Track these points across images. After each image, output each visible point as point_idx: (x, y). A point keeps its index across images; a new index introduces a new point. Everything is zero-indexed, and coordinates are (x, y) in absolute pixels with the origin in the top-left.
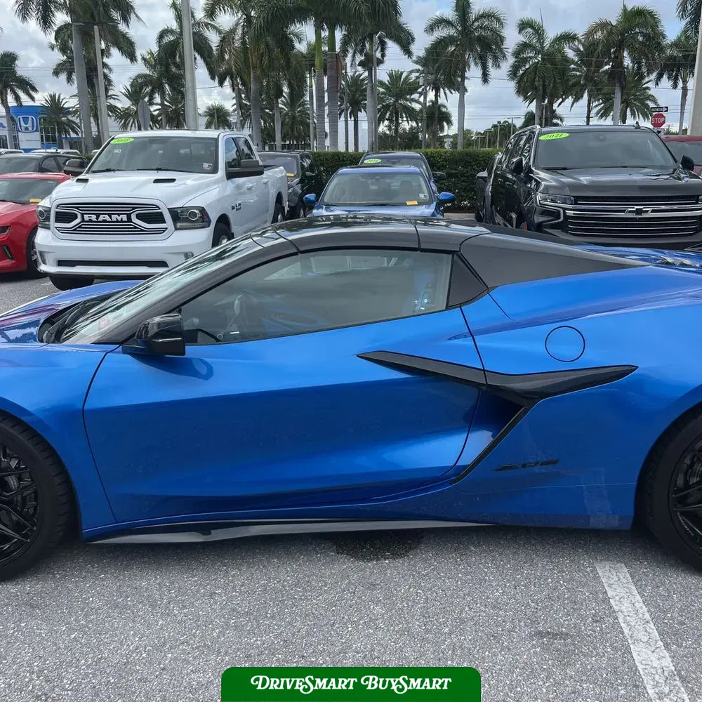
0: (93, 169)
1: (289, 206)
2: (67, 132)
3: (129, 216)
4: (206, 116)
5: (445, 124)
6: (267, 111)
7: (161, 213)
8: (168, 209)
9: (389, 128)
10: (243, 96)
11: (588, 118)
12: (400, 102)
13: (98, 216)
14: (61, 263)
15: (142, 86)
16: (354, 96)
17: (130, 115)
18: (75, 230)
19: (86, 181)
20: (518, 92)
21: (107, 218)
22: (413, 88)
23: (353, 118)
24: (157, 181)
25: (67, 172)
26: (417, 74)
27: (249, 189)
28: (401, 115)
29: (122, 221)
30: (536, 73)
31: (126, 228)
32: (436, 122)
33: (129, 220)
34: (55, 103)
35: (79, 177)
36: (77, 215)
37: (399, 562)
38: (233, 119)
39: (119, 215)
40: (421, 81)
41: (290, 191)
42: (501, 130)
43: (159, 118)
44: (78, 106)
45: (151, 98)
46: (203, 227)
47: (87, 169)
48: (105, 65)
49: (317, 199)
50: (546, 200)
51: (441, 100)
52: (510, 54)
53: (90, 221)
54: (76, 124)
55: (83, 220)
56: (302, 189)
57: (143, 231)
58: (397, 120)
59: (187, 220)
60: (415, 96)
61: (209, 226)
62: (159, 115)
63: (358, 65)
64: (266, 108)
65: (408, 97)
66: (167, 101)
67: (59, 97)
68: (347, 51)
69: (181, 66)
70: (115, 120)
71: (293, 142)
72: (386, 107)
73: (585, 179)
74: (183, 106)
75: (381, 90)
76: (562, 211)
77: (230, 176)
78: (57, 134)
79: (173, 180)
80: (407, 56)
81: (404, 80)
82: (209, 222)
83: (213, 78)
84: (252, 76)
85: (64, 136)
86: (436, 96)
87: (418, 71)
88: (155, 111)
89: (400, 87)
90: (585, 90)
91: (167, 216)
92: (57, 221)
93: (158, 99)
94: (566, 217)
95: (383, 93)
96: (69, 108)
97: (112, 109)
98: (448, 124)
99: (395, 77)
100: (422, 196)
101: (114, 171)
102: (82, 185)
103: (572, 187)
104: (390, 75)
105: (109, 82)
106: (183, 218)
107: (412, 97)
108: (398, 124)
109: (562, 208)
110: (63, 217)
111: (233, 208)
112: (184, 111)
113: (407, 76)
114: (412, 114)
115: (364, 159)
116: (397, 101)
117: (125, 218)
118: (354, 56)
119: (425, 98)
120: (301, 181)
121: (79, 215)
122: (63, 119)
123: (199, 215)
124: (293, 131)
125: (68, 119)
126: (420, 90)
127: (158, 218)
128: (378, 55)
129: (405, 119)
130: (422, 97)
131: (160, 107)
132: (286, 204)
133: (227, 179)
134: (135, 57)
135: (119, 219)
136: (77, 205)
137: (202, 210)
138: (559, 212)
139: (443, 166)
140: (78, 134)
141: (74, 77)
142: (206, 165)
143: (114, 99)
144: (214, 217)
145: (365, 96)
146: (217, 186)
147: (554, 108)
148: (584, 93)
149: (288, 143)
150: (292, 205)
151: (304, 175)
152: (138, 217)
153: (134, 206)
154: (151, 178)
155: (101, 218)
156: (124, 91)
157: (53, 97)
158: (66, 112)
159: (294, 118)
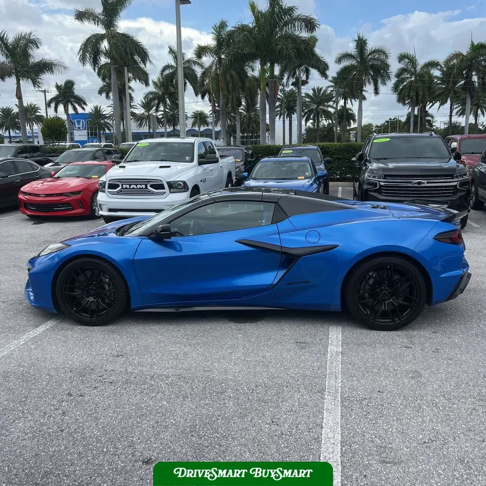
0: (127, 160)
1: (236, 179)
2: (104, 130)
3: (146, 186)
4: (192, 118)
5: (352, 121)
6: (232, 114)
7: (163, 184)
8: (167, 182)
9: (313, 124)
10: (216, 105)
11: (451, 116)
12: (320, 107)
13: (130, 185)
14: (110, 210)
15: (152, 100)
16: (289, 104)
17: (144, 118)
18: (118, 193)
19: (124, 167)
20: (399, 101)
21: (135, 187)
22: (329, 98)
23: (288, 119)
24: (161, 167)
25: (113, 162)
26: (332, 89)
27: (211, 170)
28: (321, 116)
29: (142, 188)
30: (411, 89)
31: (144, 192)
32: (345, 120)
33: (146, 188)
34: (97, 112)
35: (120, 165)
36: (119, 185)
37: (252, 324)
38: (210, 120)
39: (141, 185)
40: (334, 94)
41: (238, 170)
42: (391, 124)
43: (162, 120)
44: (112, 113)
45: (158, 107)
46: (185, 192)
47: (124, 160)
48: (130, 88)
49: (248, 175)
50: (370, 177)
51: (349, 106)
52: (393, 76)
53: (126, 188)
54: (110, 124)
55: (122, 188)
56: (245, 169)
57: (153, 194)
58: (318, 120)
59: (176, 188)
60: (331, 103)
61: (188, 191)
62: (162, 118)
63: (291, 85)
64: (232, 113)
65: (326, 104)
66: (168, 109)
67: (100, 108)
68: (284, 76)
69: (176, 87)
70: (134, 122)
71: (249, 134)
72: (311, 111)
73: (391, 165)
74: (178, 112)
75: (307, 100)
76: (378, 182)
77: (200, 163)
78: (98, 131)
79: (169, 167)
80: (324, 78)
81: (323, 92)
82: (188, 188)
83: (197, 95)
84: (221, 95)
85: (102, 132)
86: (345, 103)
87: (332, 86)
88: (160, 115)
89: (320, 98)
90: (448, 97)
91: (166, 186)
92: (109, 188)
93: (162, 108)
94: (380, 186)
95: (308, 102)
96: (106, 114)
97: (133, 114)
98: (353, 121)
99: (317, 91)
100: (307, 174)
101: (138, 161)
102: (122, 169)
103: (383, 169)
104: (314, 90)
105: (131, 98)
106: (174, 187)
107: (328, 104)
108: (319, 122)
109: (378, 181)
110: (112, 186)
111: (201, 181)
112: (178, 115)
113: (325, 90)
114: (328, 115)
115: (282, 151)
116: (318, 107)
117: (144, 186)
118: (288, 78)
119: (337, 105)
120: (245, 164)
121: (120, 185)
122: (102, 121)
123: (183, 185)
124: (249, 127)
125: (105, 122)
126: (334, 99)
127: (161, 187)
128: (304, 78)
129: (324, 119)
130: (335, 104)
131: (163, 113)
132: (234, 178)
133: (199, 165)
134: (148, 83)
135: (141, 187)
136: (119, 180)
137: (184, 183)
138: (376, 183)
139: (334, 153)
140: (110, 131)
141: (111, 94)
142: (187, 158)
143: (134, 108)
144: (190, 186)
145: (296, 104)
146: (193, 169)
147: (427, 110)
148: (447, 99)
149: (246, 135)
150: (238, 178)
151: (246, 160)
152: (151, 186)
153: (149, 181)
154: (157, 165)
155: (132, 187)
156: (140, 103)
157: (96, 108)
158: (104, 117)
159: (250, 118)
